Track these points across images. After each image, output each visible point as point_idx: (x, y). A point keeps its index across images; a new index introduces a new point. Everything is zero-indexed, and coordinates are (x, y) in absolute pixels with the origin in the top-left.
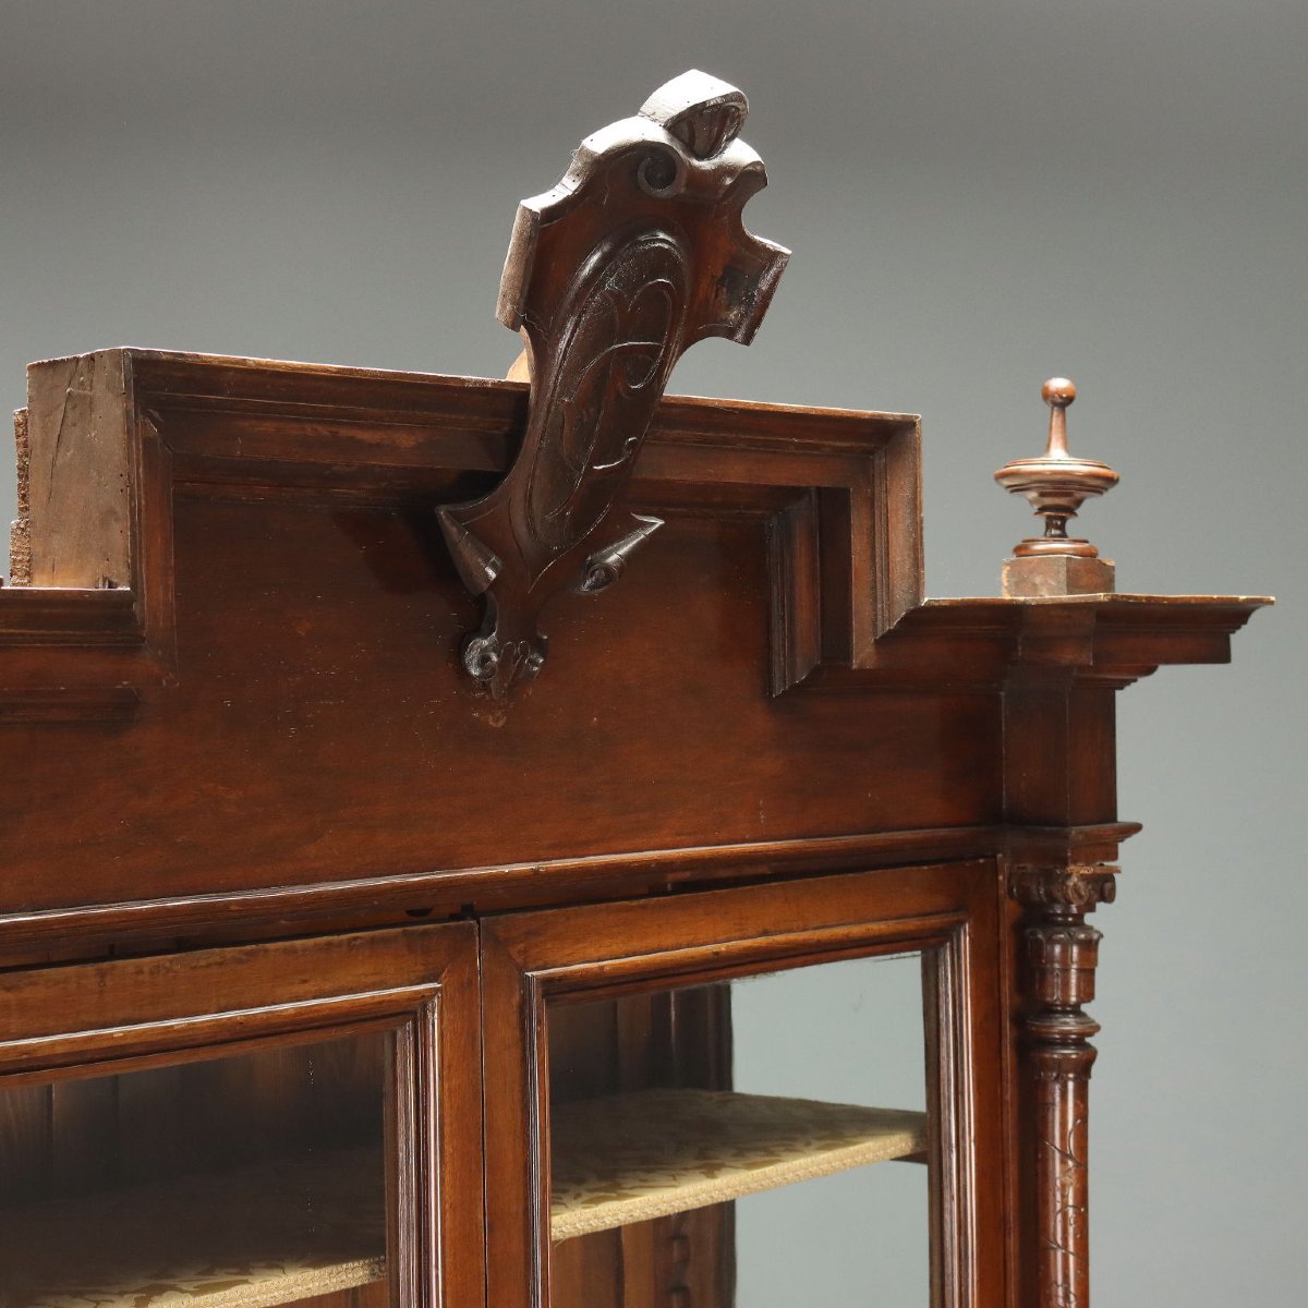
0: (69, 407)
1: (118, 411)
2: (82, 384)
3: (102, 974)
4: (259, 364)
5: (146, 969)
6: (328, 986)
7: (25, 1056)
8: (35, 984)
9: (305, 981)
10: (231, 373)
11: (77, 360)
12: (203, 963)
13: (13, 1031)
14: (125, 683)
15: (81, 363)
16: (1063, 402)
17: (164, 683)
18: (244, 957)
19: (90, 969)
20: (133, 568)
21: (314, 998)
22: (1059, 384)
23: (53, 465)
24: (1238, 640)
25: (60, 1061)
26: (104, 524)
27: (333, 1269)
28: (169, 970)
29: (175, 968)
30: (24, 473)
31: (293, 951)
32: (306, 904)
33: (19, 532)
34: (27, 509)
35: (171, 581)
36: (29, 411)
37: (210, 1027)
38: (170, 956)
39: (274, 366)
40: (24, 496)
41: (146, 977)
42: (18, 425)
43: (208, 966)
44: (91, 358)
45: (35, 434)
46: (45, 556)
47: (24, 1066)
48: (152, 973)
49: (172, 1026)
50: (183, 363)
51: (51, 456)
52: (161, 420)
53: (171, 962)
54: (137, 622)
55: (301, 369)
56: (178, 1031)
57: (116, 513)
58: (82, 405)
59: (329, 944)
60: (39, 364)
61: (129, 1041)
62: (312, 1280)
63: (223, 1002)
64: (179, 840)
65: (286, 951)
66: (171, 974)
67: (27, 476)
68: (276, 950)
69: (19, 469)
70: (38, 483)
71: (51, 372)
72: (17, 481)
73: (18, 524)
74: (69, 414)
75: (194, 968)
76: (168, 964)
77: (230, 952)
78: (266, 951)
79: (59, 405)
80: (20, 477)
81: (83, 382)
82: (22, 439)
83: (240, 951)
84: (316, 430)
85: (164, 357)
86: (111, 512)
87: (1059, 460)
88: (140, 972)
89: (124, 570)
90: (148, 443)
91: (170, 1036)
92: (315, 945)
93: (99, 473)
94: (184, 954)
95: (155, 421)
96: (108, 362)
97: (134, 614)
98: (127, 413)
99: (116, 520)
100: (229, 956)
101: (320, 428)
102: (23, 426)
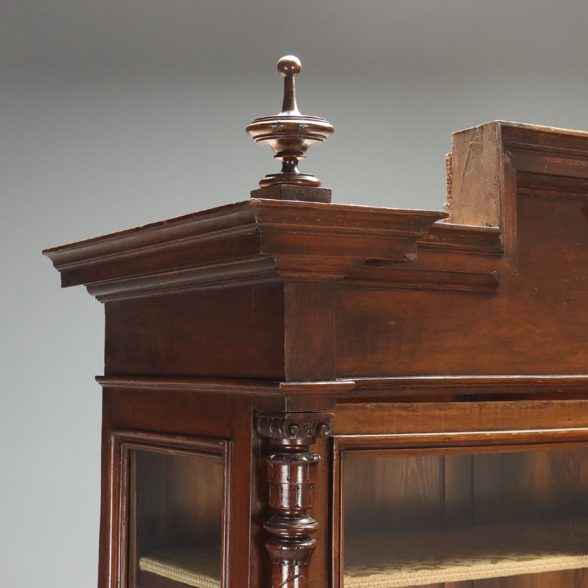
0: (471, 150)
1: (494, 149)
2: (477, 139)
3: (481, 407)
4: (556, 130)
5: (500, 407)
6: (580, 423)
7: (447, 440)
8: (451, 408)
9: (570, 420)
10: (543, 135)
11: (475, 129)
12: (525, 406)
13: (442, 428)
14: (495, 272)
15: (477, 130)
17: (512, 273)
18: (543, 406)
19: (476, 404)
20: (500, 218)
21: (574, 427)
23: (464, 176)
25: (463, 444)
26: (487, 200)
27: (580, 557)
28: (509, 408)
29: (513, 407)
30: (450, 181)
31: (565, 405)
32: (571, 383)
33: (447, 208)
34: (451, 197)
35: (515, 227)
36: (453, 154)
37: (527, 435)
38: (510, 402)
39: (563, 131)
40: (450, 192)
41: (499, 410)
42: (447, 161)
43: (527, 408)
44: (482, 127)
45: (455, 163)
46: (459, 217)
47: (447, 445)
48: (502, 409)
49: (511, 433)
50: (523, 129)
51: (462, 173)
52: (512, 156)
53: (511, 404)
54: (501, 244)
55: (575, 133)
56: (514, 436)
57: (492, 194)
58: (477, 149)
59: (581, 403)
60: (458, 133)
61: (492, 438)
62: (570, 561)
63: (533, 425)
64: (515, 350)
65: (561, 405)
66: (511, 410)
67: (451, 183)
68: (557, 404)
69: (448, 180)
70: (456, 185)
71: (463, 135)
72: (447, 185)
73: (447, 204)
74: (471, 153)
75: (521, 408)
76: (509, 405)
77: (537, 402)
78: (553, 404)
79: (467, 149)
80: (448, 184)
81: (478, 138)
82: (449, 167)
83: (541, 403)
84: (580, 163)
85: (515, 125)
86: (491, 194)
88: (497, 408)
89: (496, 219)
90: (506, 166)
91: (510, 438)
92: (574, 403)
93: (485, 178)
94: (516, 402)
95: (508, 155)
96: (490, 128)
97: (499, 240)
98: (498, 150)
99: (493, 198)
100: (536, 404)
101: (581, 162)
102: (450, 161)
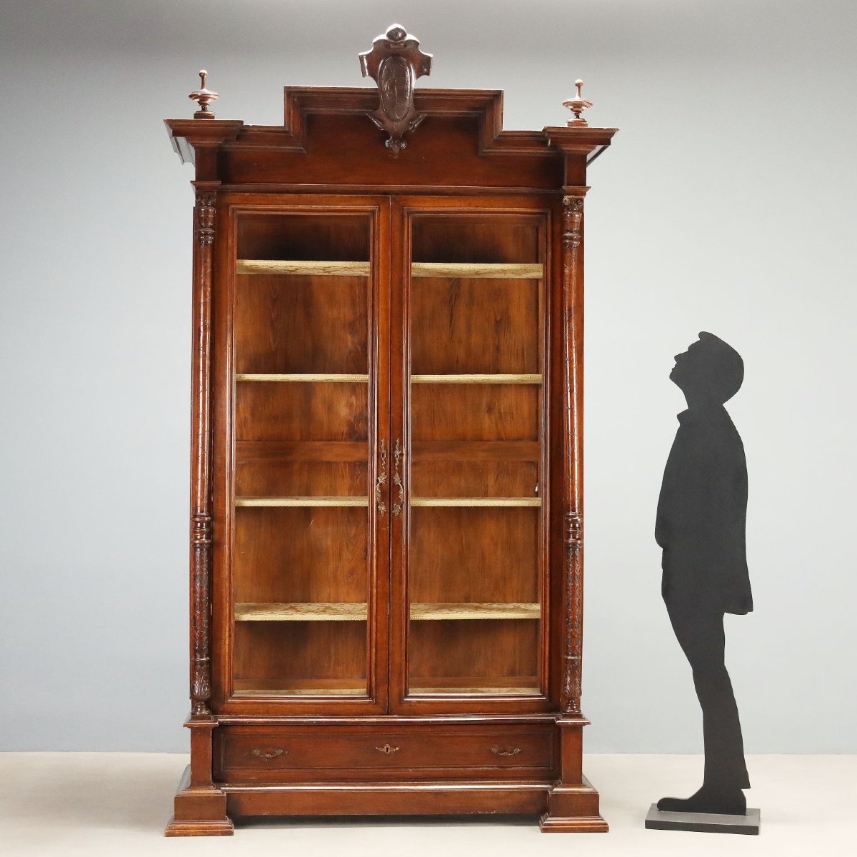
16: (579, 85)
22: (578, 81)
24: (613, 140)
87: (577, 99)
